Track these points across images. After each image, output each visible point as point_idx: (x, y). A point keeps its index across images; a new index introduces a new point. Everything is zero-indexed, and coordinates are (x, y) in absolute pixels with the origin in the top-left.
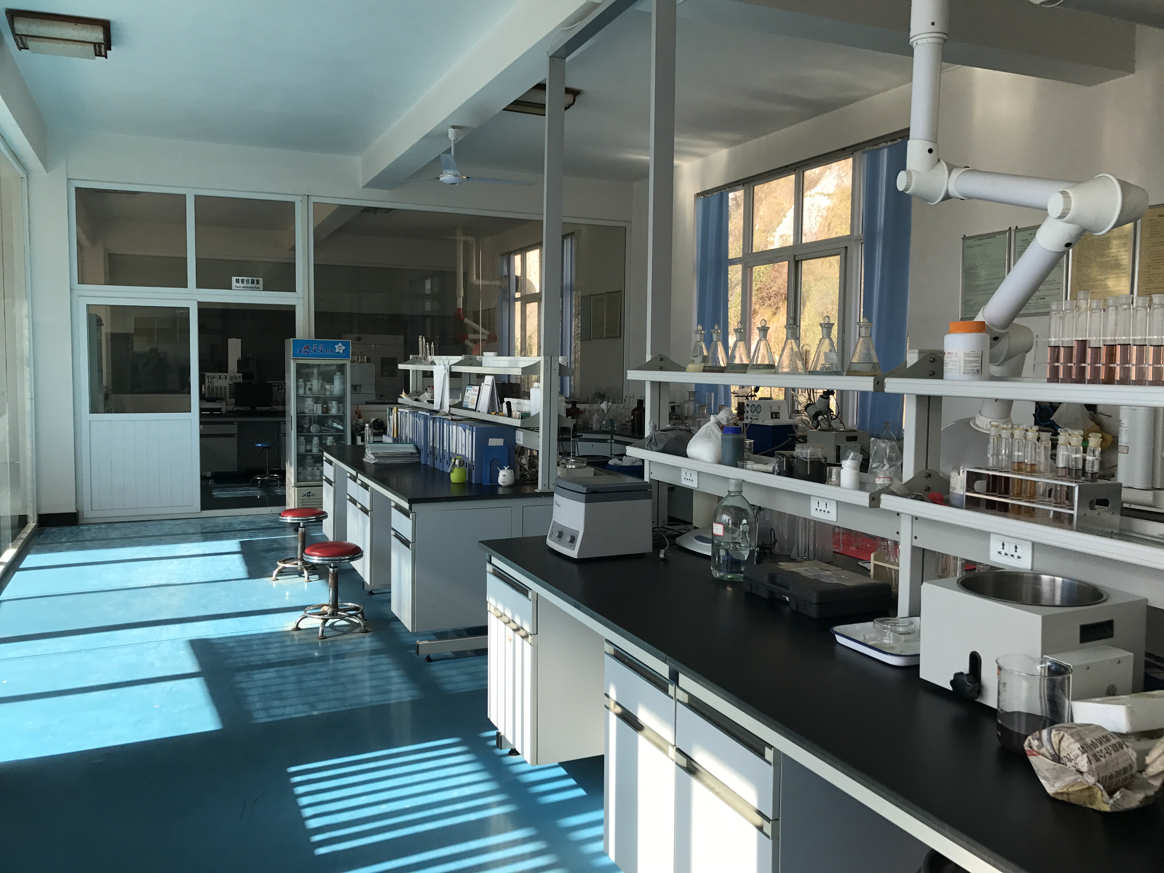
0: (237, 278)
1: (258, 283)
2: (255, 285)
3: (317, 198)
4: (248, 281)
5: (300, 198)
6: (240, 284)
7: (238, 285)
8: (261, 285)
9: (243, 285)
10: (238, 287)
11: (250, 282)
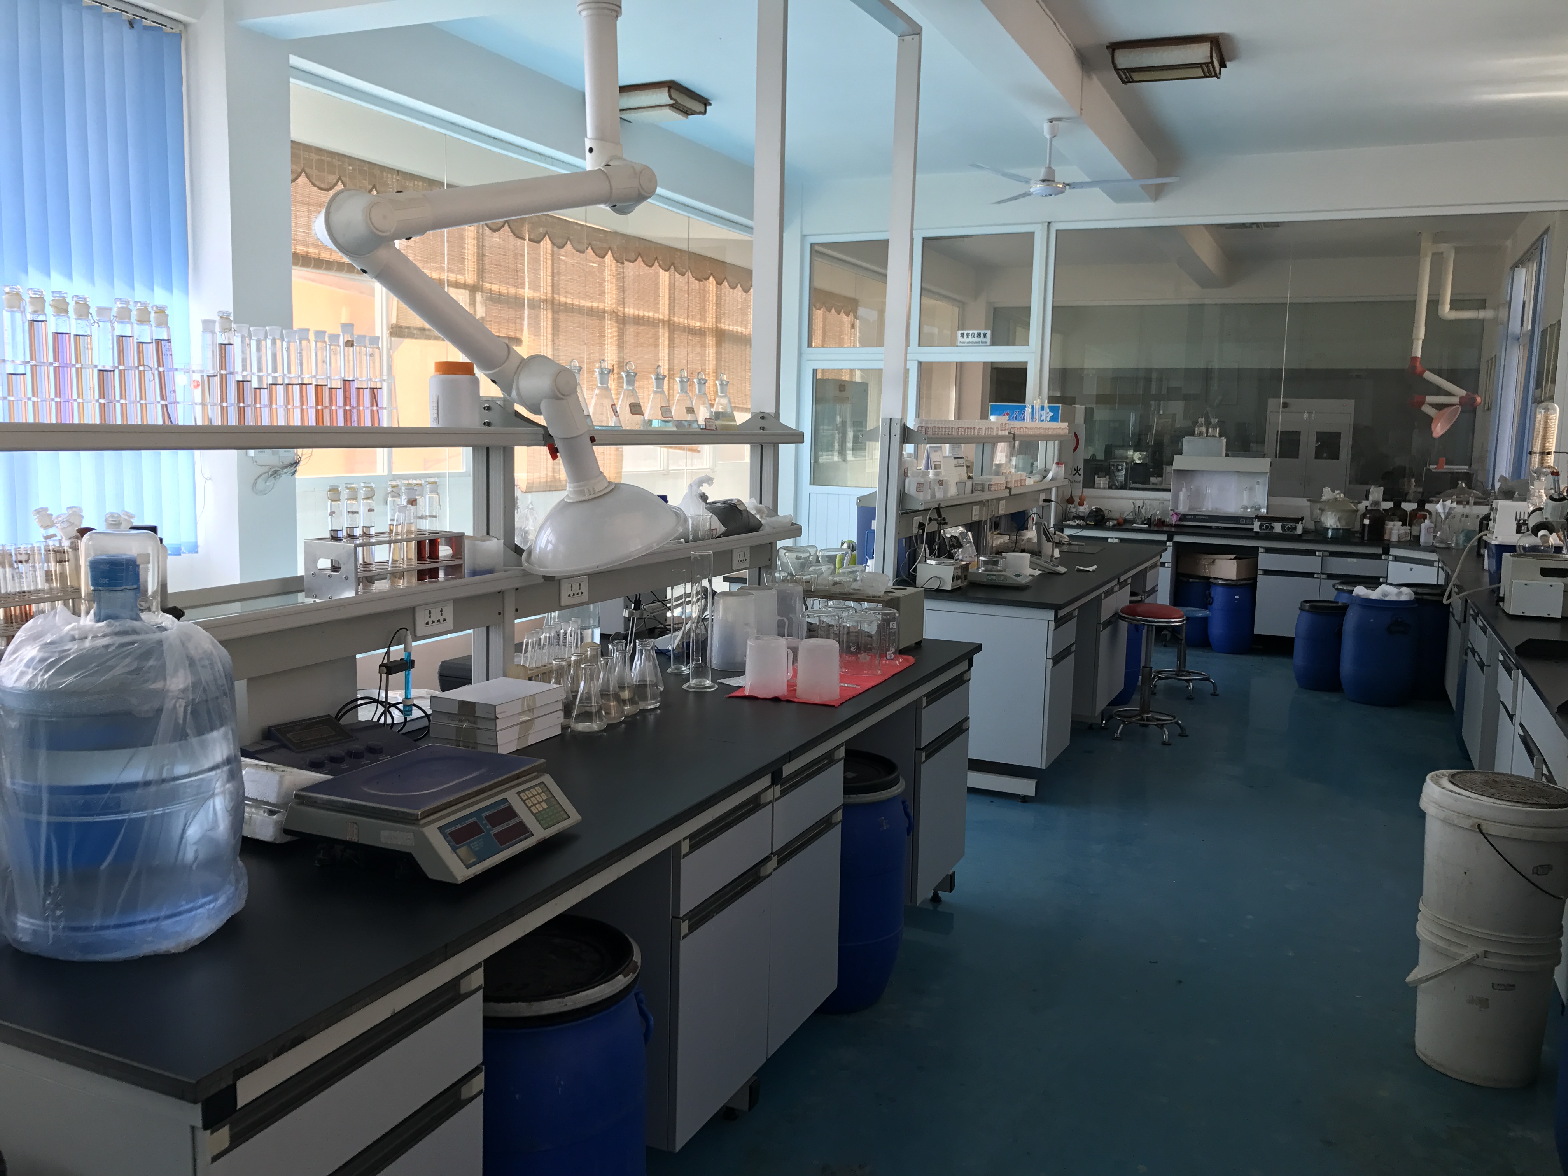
0: (962, 332)
1: (985, 336)
2: (982, 339)
3: (1061, 224)
4: (973, 335)
5: (1040, 226)
6: (965, 339)
7: (962, 340)
8: (988, 339)
9: (968, 340)
10: (962, 343)
11: (976, 336)
